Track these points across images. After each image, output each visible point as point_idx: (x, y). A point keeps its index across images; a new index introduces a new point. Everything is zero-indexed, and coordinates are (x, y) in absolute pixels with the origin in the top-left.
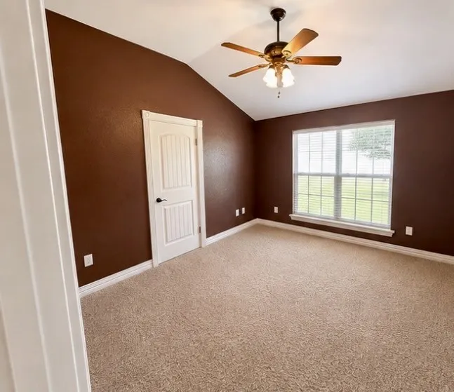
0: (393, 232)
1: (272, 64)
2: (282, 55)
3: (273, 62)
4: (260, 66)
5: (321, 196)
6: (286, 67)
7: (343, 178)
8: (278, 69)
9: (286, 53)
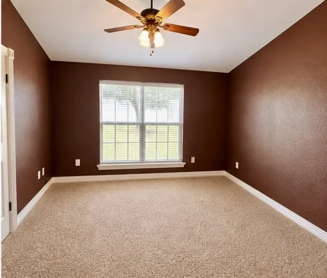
0: (185, 163)
1: (146, 27)
2: (155, 20)
3: (147, 24)
4: (135, 26)
5: (128, 143)
6: (158, 30)
7: (146, 126)
8: (151, 31)
9: (158, 18)
